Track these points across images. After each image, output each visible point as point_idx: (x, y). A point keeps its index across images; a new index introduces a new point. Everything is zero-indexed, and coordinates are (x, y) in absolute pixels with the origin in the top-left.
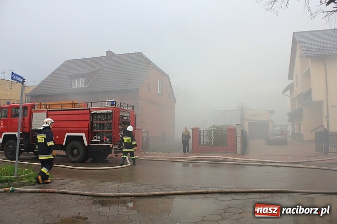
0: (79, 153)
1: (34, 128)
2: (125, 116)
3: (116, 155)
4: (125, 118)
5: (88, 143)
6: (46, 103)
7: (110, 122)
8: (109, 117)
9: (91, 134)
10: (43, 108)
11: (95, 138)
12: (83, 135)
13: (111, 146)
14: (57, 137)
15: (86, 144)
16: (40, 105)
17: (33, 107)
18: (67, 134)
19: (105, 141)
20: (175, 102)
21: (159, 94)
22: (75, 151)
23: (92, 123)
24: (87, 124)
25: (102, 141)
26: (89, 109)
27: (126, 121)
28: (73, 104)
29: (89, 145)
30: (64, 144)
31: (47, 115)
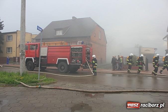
0: (64, 68)
1: (41, 55)
3: (82, 70)
4: (88, 51)
5: (69, 63)
6: (47, 43)
7: (81, 52)
8: (80, 50)
9: (71, 59)
10: (46, 45)
11: (73, 61)
12: (67, 59)
13: (82, 65)
14: (53, 60)
15: (68, 64)
16: (44, 44)
18: (58, 59)
19: (78, 63)
21: (99, 39)
22: (63, 67)
23: (71, 53)
24: (69, 53)
25: (77, 63)
26: (70, 46)
27: (89, 52)
28: (61, 43)
29: (70, 64)
30: (57, 64)
31: (48, 49)
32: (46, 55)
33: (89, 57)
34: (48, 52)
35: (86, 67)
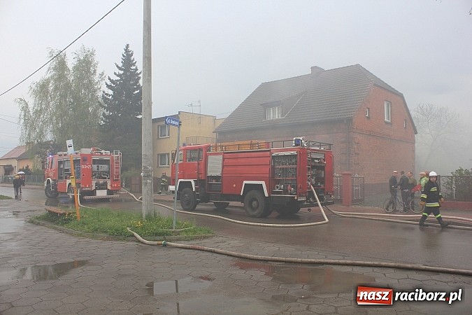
0: (258, 203)
1: (209, 174)
2: (316, 159)
4: (316, 161)
5: (269, 193)
6: (222, 144)
7: (294, 166)
8: (294, 161)
9: (272, 183)
10: (219, 150)
11: (277, 187)
12: (263, 183)
13: (296, 198)
14: (234, 185)
15: (266, 195)
16: (216, 146)
17: (208, 148)
18: (245, 182)
19: (289, 192)
20: (416, 133)
21: (386, 123)
22: (254, 203)
23: (273, 168)
24: (267, 169)
25: (286, 191)
26: (270, 151)
27: (318, 165)
28: (251, 144)
29: (269, 196)
30: (241, 194)
31: (224, 159)
32: (219, 174)
33: (324, 178)
34: (223, 167)
35: (310, 202)
